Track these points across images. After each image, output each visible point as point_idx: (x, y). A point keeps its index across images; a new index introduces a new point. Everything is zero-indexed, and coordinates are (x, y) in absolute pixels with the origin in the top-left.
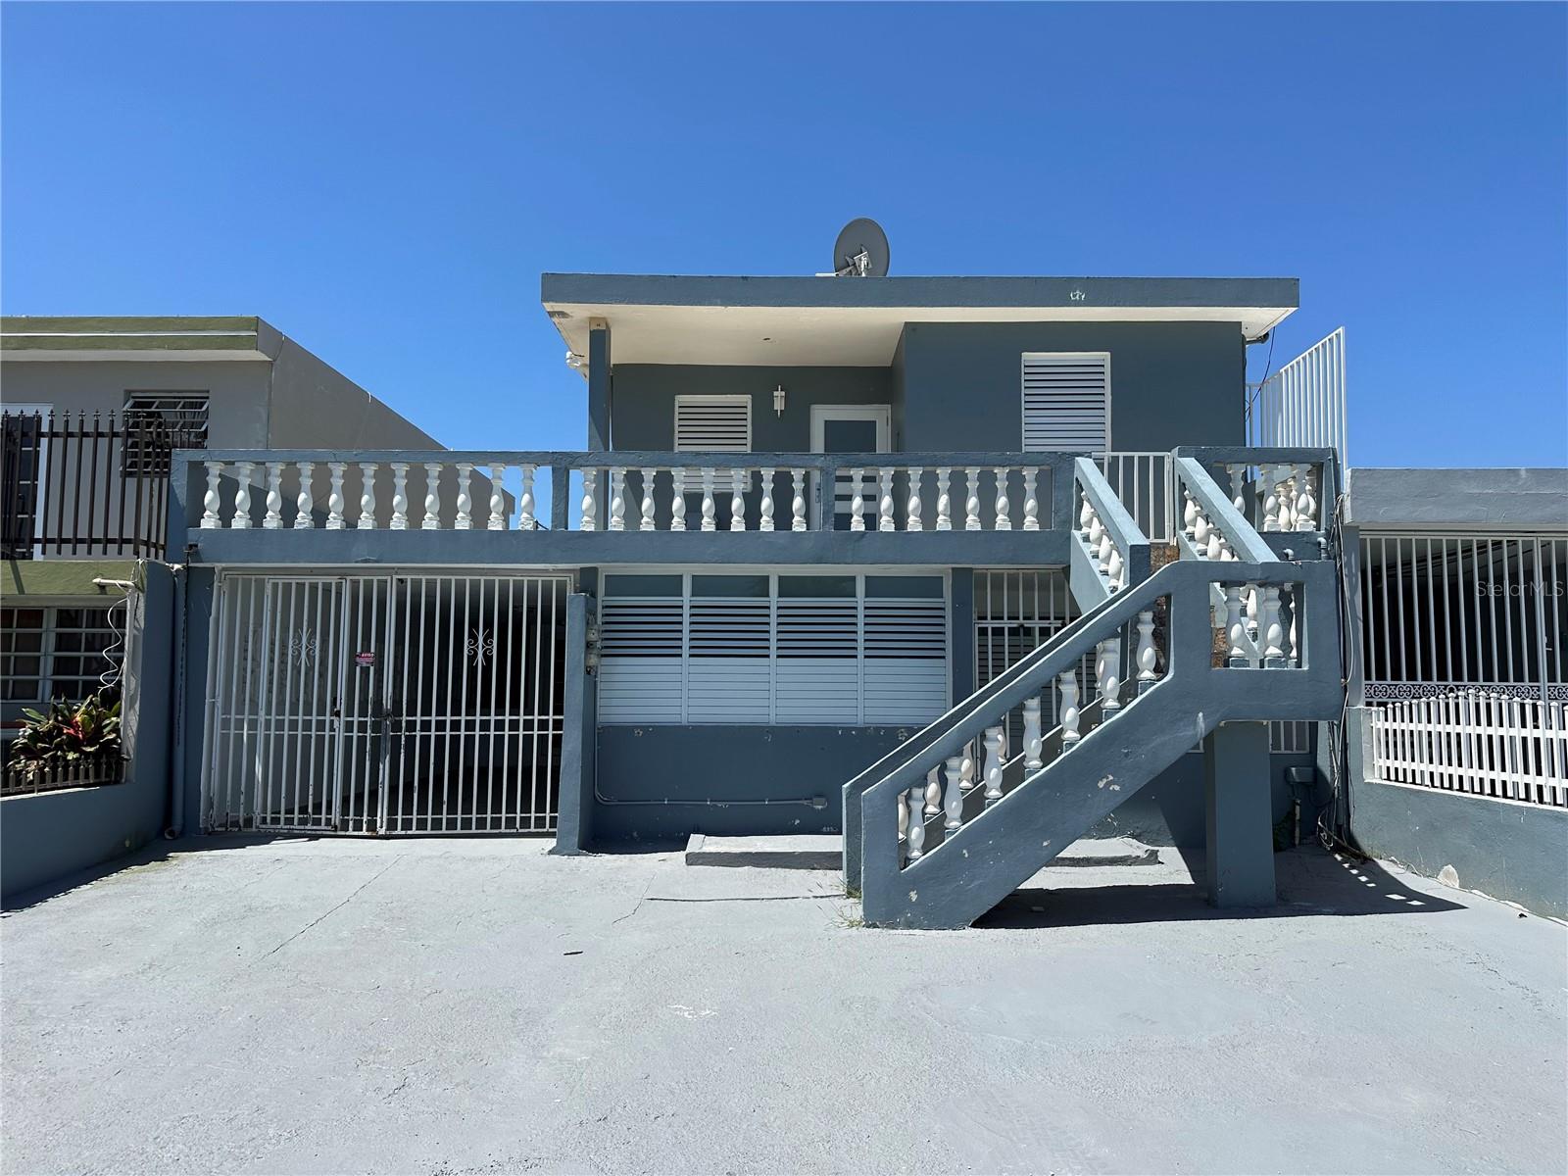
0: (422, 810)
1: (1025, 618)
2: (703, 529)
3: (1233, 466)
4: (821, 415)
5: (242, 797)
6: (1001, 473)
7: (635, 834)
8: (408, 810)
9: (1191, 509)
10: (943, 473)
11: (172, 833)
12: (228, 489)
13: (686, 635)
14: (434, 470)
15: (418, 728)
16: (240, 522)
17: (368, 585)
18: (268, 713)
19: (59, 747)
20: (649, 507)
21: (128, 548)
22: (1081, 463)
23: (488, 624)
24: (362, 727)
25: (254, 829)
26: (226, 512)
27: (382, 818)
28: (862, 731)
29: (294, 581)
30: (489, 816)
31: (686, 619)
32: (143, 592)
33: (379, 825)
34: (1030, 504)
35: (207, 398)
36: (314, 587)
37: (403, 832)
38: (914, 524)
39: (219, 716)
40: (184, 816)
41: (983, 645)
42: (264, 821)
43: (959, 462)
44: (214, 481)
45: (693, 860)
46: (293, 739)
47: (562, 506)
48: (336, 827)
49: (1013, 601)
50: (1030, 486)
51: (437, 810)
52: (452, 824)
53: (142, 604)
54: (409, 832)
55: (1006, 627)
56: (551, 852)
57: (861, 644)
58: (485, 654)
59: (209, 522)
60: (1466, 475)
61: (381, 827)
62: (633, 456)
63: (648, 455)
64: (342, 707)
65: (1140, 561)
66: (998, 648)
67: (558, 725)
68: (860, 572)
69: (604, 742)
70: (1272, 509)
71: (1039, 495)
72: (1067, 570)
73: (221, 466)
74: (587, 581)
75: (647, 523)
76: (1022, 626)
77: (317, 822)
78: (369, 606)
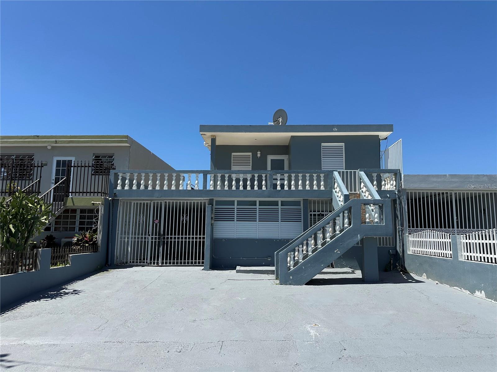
0: (170, 259)
1: (322, 212)
2: (240, 189)
3: (374, 174)
4: (270, 158)
5: (125, 256)
6: (315, 175)
7: (223, 266)
8: (166, 259)
9: (362, 184)
10: (300, 175)
11: (108, 265)
12: (124, 180)
13: (235, 216)
14: (174, 175)
15: (169, 239)
16: (127, 188)
17: (158, 203)
18: (132, 235)
19: (84, 243)
20: (227, 184)
21: (100, 194)
22: (335, 173)
23: (187, 213)
24: (156, 238)
25: (128, 264)
26: (123, 185)
27: (160, 261)
28: (280, 240)
29: (139, 202)
30: (186, 261)
31: (236, 212)
32: (103, 205)
33: (159, 263)
34: (322, 183)
35: (114, 155)
36: (144, 204)
37: (165, 265)
38: (293, 188)
39: (119, 236)
40: (111, 261)
41: (311, 218)
42: (130, 262)
43: (304, 173)
44: (120, 178)
45: (238, 271)
46: (138, 241)
47: (206, 183)
48: (148, 264)
49: (318, 207)
50: (322, 179)
51: (174, 259)
52: (177, 263)
53: (103, 208)
54: (167, 265)
55: (317, 214)
56: (202, 270)
57: (280, 218)
58: (186, 220)
59: (119, 188)
60: (433, 176)
61: (160, 264)
62: (223, 171)
63: (226, 171)
64: (150, 233)
65: (346, 198)
66: (315, 219)
67: (204, 238)
68: (280, 200)
69: (215, 242)
70: (384, 185)
71: (324, 181)
72: (332, 199)
73: (122, 174)
74: (211, 202)
75: (226, 188)
76: (321, 213)
77: (144, 262)
78: (157, 208)
